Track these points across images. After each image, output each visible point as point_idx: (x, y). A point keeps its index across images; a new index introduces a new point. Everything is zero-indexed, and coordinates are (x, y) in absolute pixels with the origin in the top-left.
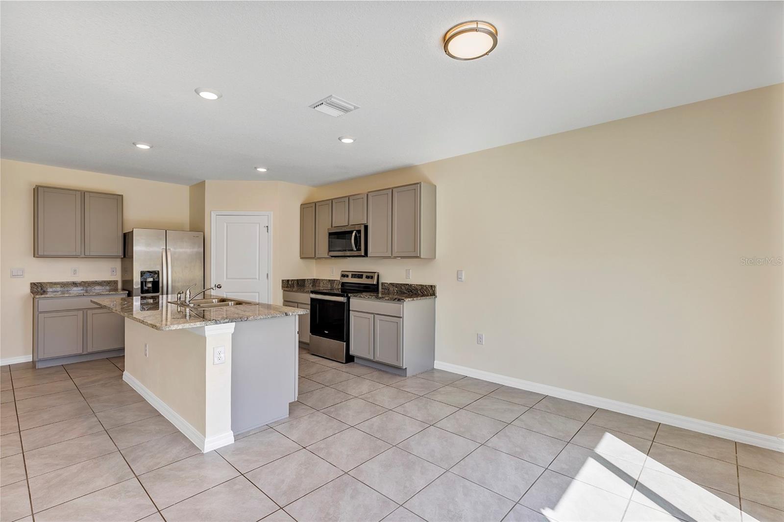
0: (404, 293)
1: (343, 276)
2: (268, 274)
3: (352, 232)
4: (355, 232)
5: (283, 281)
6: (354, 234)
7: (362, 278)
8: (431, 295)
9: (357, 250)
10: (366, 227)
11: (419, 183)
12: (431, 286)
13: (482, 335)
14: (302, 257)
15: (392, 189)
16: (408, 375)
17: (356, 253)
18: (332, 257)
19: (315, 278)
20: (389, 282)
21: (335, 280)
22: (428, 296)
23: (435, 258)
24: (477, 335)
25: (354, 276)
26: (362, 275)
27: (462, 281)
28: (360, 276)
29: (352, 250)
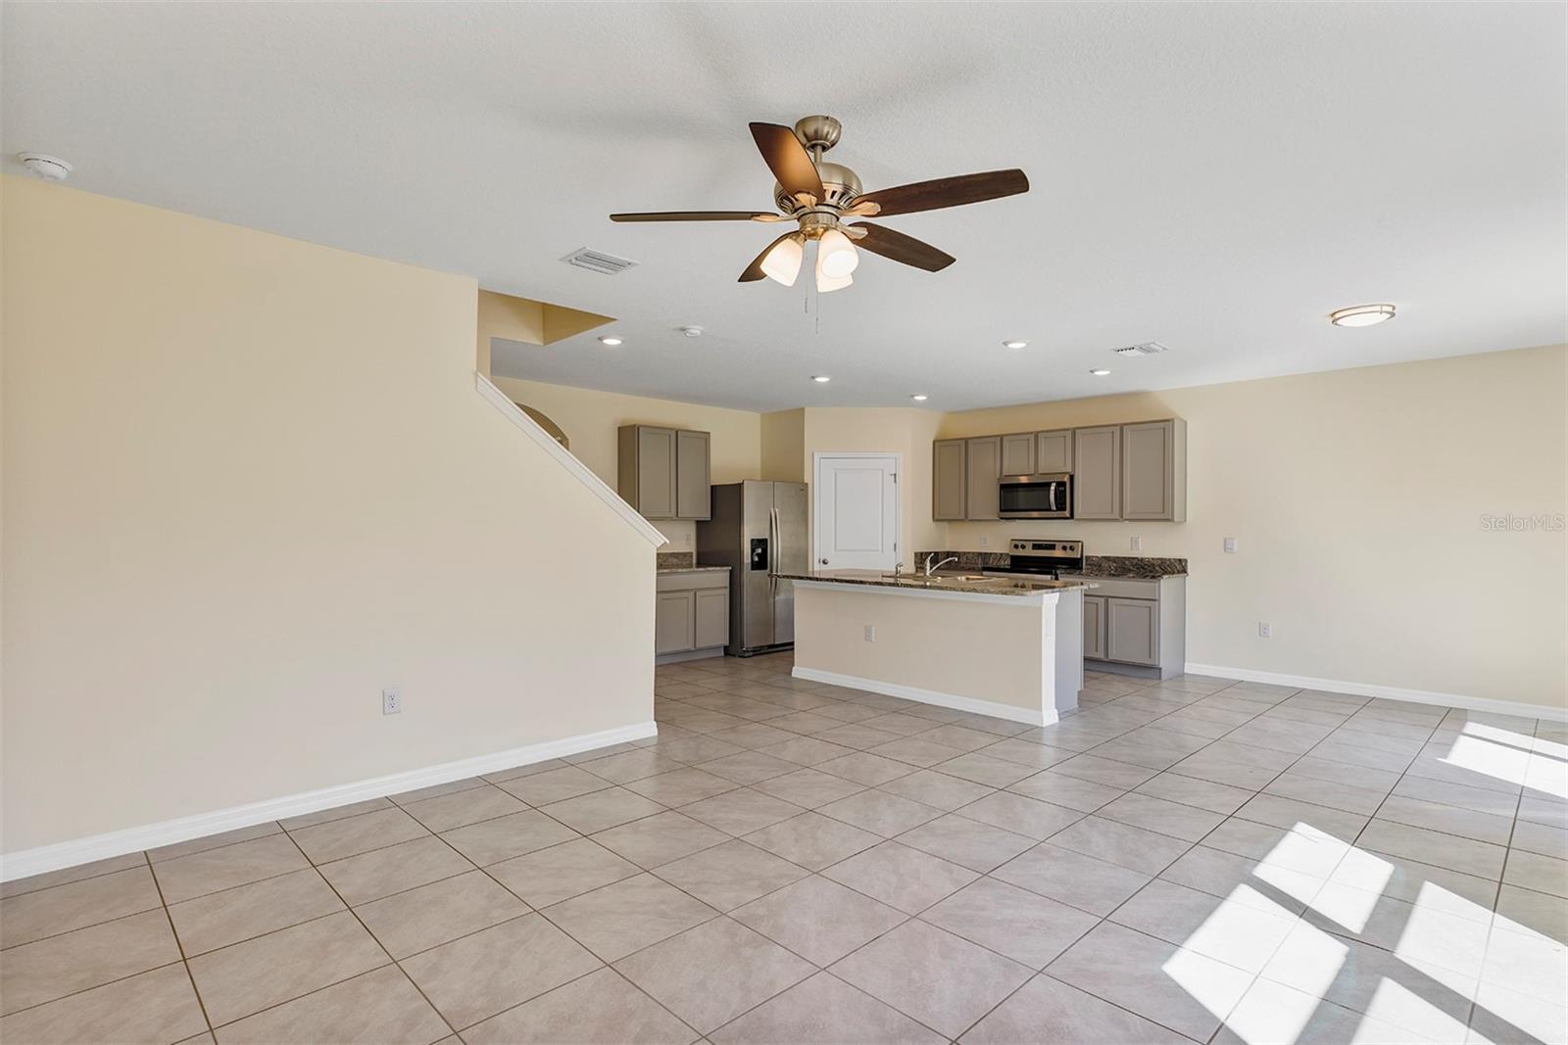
0: (1129, 571)
1: (1016, 547)
2: (895, 545)
3: (1049, 485)
4: (1054, 484)
5: (916, 554)
6: (1053, 488)
7: (1054, 549)
8: (1179, 572)
9: (1058, 509)
10: (1072, 478)
11: (1173, 420)
12: (1180, 560)
13: (1268, 626)
14: (936, 518)
15: (1122, 426)
16: (1164, 677)
17: (1055, 514)
18: (1002, 518)
19: (948, 550)
20: (1100, 555)
21: (991, 554)
22: (1174, 573)
23: (1185, 521)
24: (1260, 624)
25: (1036, 547)
26: (1054, 545)
27: (1233, 553)
28: (1052, 547)
29: (1050, 510)
